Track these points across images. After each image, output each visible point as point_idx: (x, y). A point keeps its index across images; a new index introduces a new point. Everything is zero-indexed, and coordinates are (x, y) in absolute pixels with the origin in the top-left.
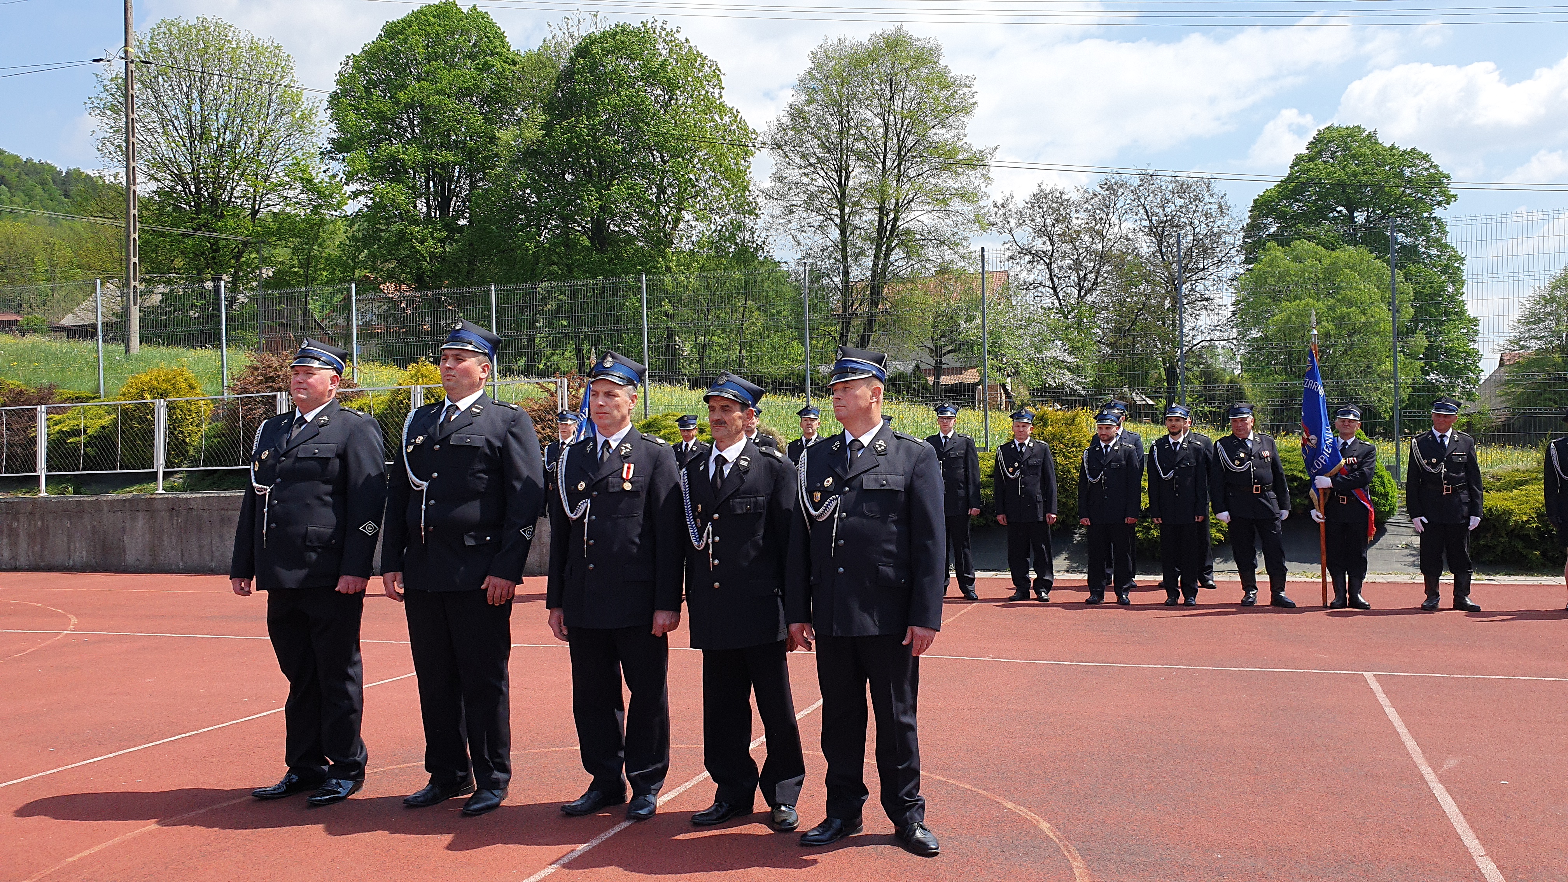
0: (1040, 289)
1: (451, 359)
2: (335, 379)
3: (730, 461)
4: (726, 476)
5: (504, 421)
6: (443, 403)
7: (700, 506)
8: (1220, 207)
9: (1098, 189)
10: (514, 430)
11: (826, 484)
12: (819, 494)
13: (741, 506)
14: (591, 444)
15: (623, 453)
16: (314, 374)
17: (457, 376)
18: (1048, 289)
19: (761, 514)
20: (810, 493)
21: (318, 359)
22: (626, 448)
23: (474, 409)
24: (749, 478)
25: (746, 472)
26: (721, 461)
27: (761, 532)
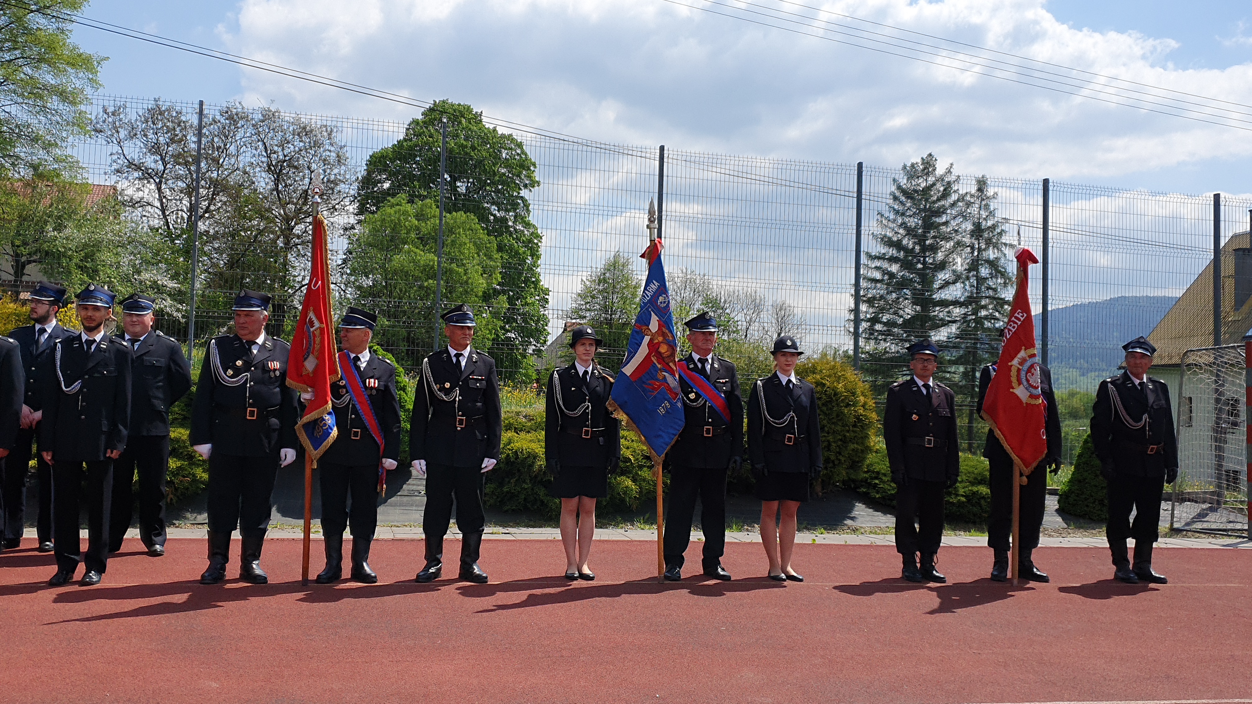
0: (149, 208)
8: (338, 156)
9: (218, 117)
18: (157, 211)
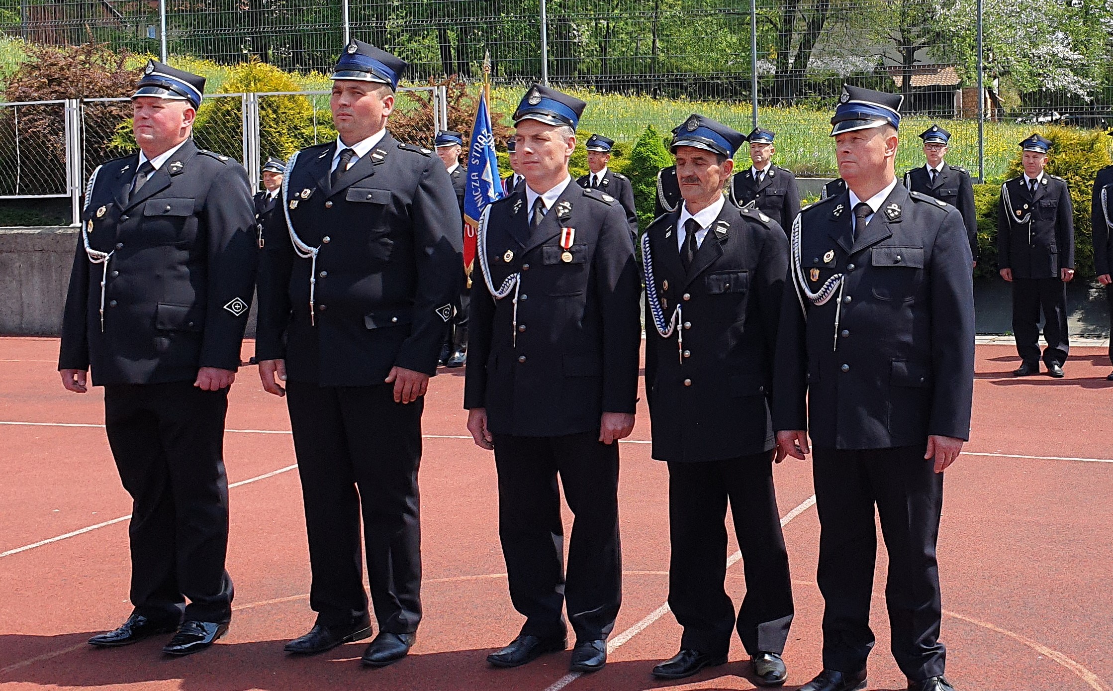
1: (345, 93)
2: (190, 113)
3: (704, 227)
4: (699, 245)
5: (414, 171)
6: (334, 145)
7: (666, 282)
10: (427, 182)
11: (826, 260)
12: (817, 272)
13: (718, 285)
14: (520, 202)
15: (560, 215)
16: (163, 108)
17: (354, 114)
19: (743, 294)
20: (806, 270)
21: (168, 88)
22: (564, 208)
23: (375, 155)
24: (728, 249)
25: (724, 242)
26: (693, 227)
27: (743, 317)
